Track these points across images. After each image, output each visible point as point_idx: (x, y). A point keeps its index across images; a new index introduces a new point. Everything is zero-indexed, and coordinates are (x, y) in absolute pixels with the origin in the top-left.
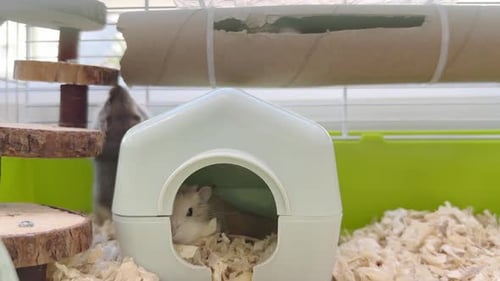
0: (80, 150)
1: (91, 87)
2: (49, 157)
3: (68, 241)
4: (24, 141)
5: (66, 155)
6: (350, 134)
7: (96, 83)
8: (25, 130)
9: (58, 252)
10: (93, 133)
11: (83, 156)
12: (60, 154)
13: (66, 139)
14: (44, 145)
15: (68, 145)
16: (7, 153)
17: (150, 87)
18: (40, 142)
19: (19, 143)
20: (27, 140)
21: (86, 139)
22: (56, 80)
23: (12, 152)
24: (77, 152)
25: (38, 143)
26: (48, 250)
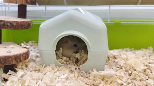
0: (26, 27)
1: (28, 5)
2: (17, 29)
3: (21, 57)
4: (9, 25)
5: (22, 29)
6: (111, 21)
7: (29, 4)
8: (9, 21)
9: (18, 60)
10: (30, 21)
11: (27, 29)
12: (20, 29)
13: (22, 24)
14: (15, 26)
15: (22, 26)
16: (4, 28)
17: (47, 6)
18: (14, 25)
19: (8, 25)
20: (10, 24)
21: (28, 24)
22: (16, 3)
23: (6, 28)
24: (25, 28)
25: (13, 25)
26: (15, 60)
